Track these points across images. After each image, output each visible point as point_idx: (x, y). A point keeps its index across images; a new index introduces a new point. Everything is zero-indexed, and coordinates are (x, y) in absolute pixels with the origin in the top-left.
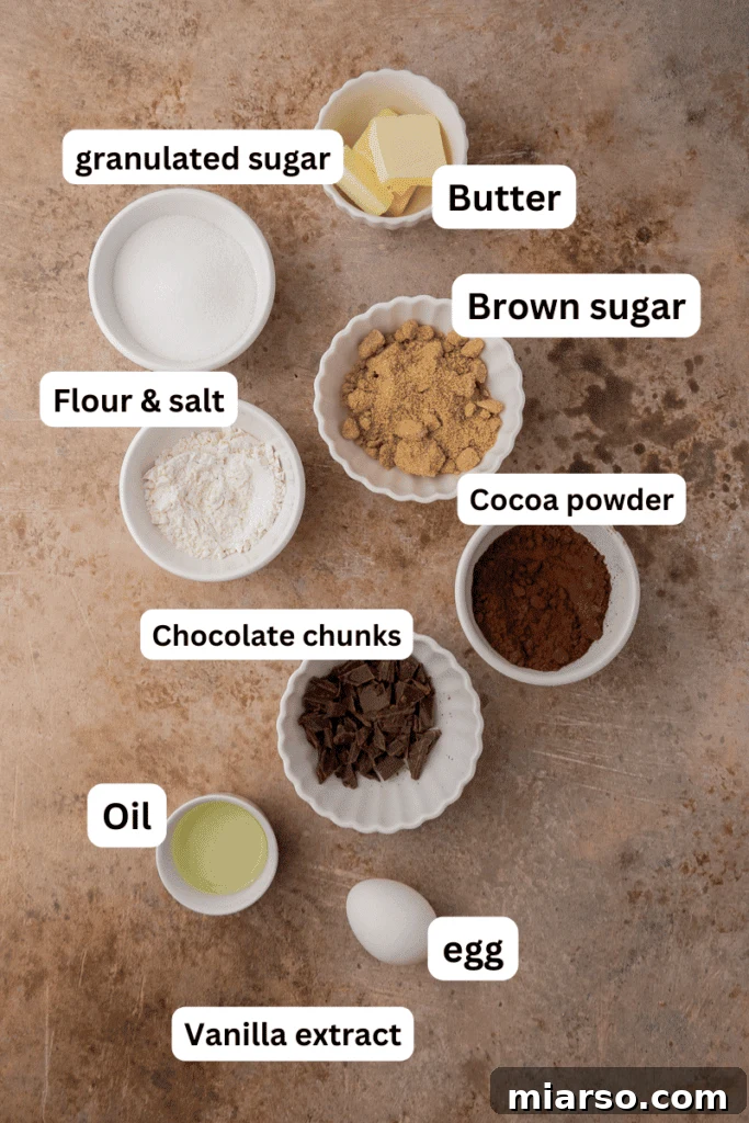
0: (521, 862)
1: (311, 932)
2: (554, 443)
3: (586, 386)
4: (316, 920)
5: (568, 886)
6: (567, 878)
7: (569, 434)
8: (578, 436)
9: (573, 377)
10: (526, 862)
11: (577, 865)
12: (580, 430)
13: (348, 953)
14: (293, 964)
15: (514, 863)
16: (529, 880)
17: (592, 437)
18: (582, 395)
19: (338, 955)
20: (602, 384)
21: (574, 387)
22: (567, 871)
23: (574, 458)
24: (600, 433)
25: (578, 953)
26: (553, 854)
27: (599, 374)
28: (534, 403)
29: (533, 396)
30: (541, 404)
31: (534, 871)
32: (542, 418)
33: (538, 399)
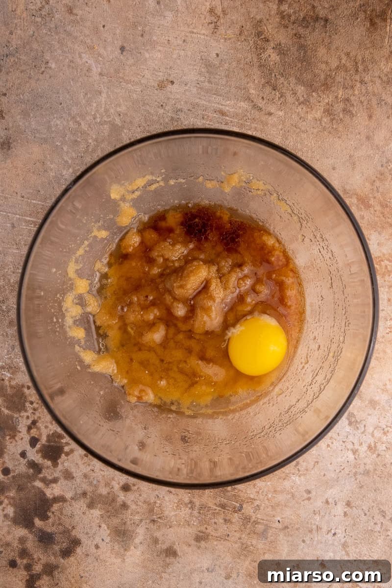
0: (90, 141)
1: (256, 82)
2: (74, 475)
3: (50, 520)
4: (252, 91)
5: (52, 123)
6: (53, 129)
7: (62, 482)
8: (55, 481)
9: (60, 527)
10: (86, 140)
11: (45, 140)
12: (54, 485)
13: (226, 66)
14: (269, 55)
15: (96, 140)
16: (84, 126)
17: (44, 480)
18: (53, 513)
19: (234, 64)
20: (38, 522)
21: (60, 519)
22: (53, 135)
23: (58, 464)
24: (38, 484)
25: (43, 69)
26: (65, 149)
27: (41, 530)
28: (91, 506)
29: (92, 511)
30: (85, 505)
31: (80, 134)
32: (84, 494)
33: (87, 509)
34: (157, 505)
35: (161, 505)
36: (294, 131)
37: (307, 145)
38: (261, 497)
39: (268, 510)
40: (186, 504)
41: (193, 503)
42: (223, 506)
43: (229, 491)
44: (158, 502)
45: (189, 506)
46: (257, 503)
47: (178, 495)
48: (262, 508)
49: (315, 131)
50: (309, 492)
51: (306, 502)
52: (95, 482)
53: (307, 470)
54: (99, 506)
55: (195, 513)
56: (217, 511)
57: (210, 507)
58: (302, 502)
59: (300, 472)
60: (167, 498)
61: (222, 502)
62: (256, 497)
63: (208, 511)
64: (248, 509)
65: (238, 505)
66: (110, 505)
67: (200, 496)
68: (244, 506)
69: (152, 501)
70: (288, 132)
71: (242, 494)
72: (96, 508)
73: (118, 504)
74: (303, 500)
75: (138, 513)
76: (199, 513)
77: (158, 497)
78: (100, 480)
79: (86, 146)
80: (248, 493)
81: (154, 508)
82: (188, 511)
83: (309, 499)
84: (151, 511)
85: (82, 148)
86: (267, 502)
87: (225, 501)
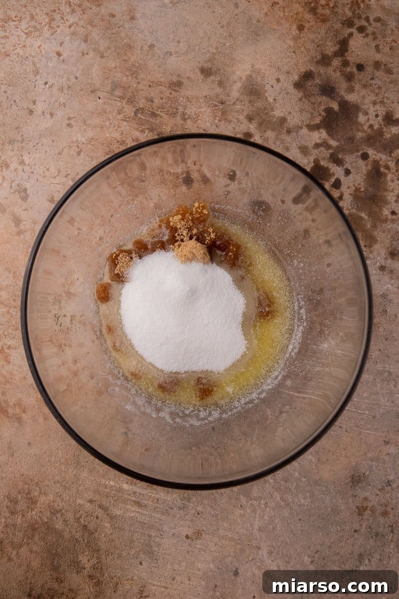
1: (103, 535)
2: (298, 150)
3: (323, 108)
4: (107, 525)
5: (309, 501)
6: (308, 494)
7: (310, 144)
8: (317, 146)
9: (313, 101)
11: (316, 483)
12: (318, 141)
13: (133, 552)
14: (89, 561)
16: (277, 496)
17: (328, 147)
18: (320, 115)
19: (124, 553)
20: (335, 106)
21: (314, 109)
22: (308, 488)
23: (314, 162)
24: (334, 143)
25: (317, 555)
26: (297, 474)
27: (332, 98)
28: (283, 120)
29: (282, 115)
30: (289, 121)
31: (281, 488)
32: (289, 132)
33: (286, 117)
34: (218, 118)
35: (215, 119)
36: (67, 483)
37: (55, 469)
38: (116, 122)
39: (110, 110)
40: (189, 118)
41: (182, 119)
42: (154, 115)
43: (147, 129)
44: (217, 121)
45: (186, 116)
46: (121, 117)
47: (197, 127)
48: (116, 111)
49: (46, 482)
50: (69, 125)
51: (72, 116)
52: (278, 143)
53: (70, 147)
54: (275, 120)
55: (181, 109)
56: (160, 110)
57: (166, 114)
58: (76, 115)
59: (76, 144)
60: (208, 124)
61: (154, 118)
62: (121, 122)
63: (168, 111)
64: (129, 110)
65: (138, 115)
66: (264, 120)
67: (176, 125)
68: (133, 114)
69: (223, 122)
70: (73, 483)
71: (135, 126)
72: (278, 118)
73: (256, 121)
74: (75, 117)
75: (237, 112)
76: (177, 109)
77: (217, 126)
78: (273, 144)
79: (276, 476)
80: (129, 126)
81: (221, 116)
82: (188, 112)
83: (69, 119)
84: (224, 113)
85: (279, 474)
86: (111, 117)
87: (151, 120)
